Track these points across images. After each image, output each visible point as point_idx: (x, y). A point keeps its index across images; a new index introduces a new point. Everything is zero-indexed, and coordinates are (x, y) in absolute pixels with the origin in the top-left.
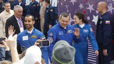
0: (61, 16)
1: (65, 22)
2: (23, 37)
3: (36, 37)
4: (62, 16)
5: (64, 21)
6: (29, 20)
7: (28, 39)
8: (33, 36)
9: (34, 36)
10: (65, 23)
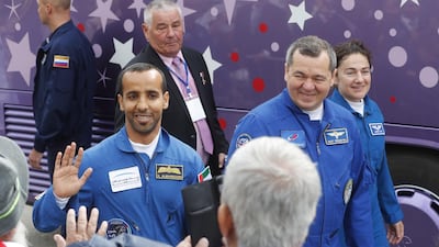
0: (292, 54)
1: (309, 80)
2: (113, 175)
3: (177, 171)
4: (297, 52)
5: (303, 76)
6: (149, 88)
7: (140, 185)
8: (162, 170)
9: (169, 170)
10: (309, 84)
